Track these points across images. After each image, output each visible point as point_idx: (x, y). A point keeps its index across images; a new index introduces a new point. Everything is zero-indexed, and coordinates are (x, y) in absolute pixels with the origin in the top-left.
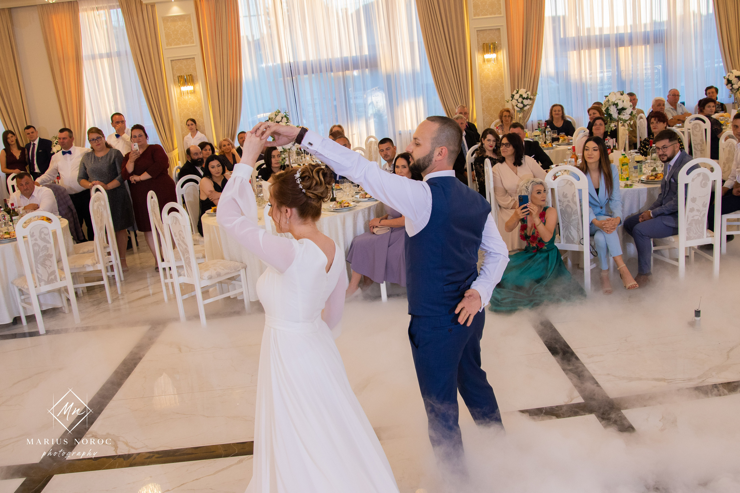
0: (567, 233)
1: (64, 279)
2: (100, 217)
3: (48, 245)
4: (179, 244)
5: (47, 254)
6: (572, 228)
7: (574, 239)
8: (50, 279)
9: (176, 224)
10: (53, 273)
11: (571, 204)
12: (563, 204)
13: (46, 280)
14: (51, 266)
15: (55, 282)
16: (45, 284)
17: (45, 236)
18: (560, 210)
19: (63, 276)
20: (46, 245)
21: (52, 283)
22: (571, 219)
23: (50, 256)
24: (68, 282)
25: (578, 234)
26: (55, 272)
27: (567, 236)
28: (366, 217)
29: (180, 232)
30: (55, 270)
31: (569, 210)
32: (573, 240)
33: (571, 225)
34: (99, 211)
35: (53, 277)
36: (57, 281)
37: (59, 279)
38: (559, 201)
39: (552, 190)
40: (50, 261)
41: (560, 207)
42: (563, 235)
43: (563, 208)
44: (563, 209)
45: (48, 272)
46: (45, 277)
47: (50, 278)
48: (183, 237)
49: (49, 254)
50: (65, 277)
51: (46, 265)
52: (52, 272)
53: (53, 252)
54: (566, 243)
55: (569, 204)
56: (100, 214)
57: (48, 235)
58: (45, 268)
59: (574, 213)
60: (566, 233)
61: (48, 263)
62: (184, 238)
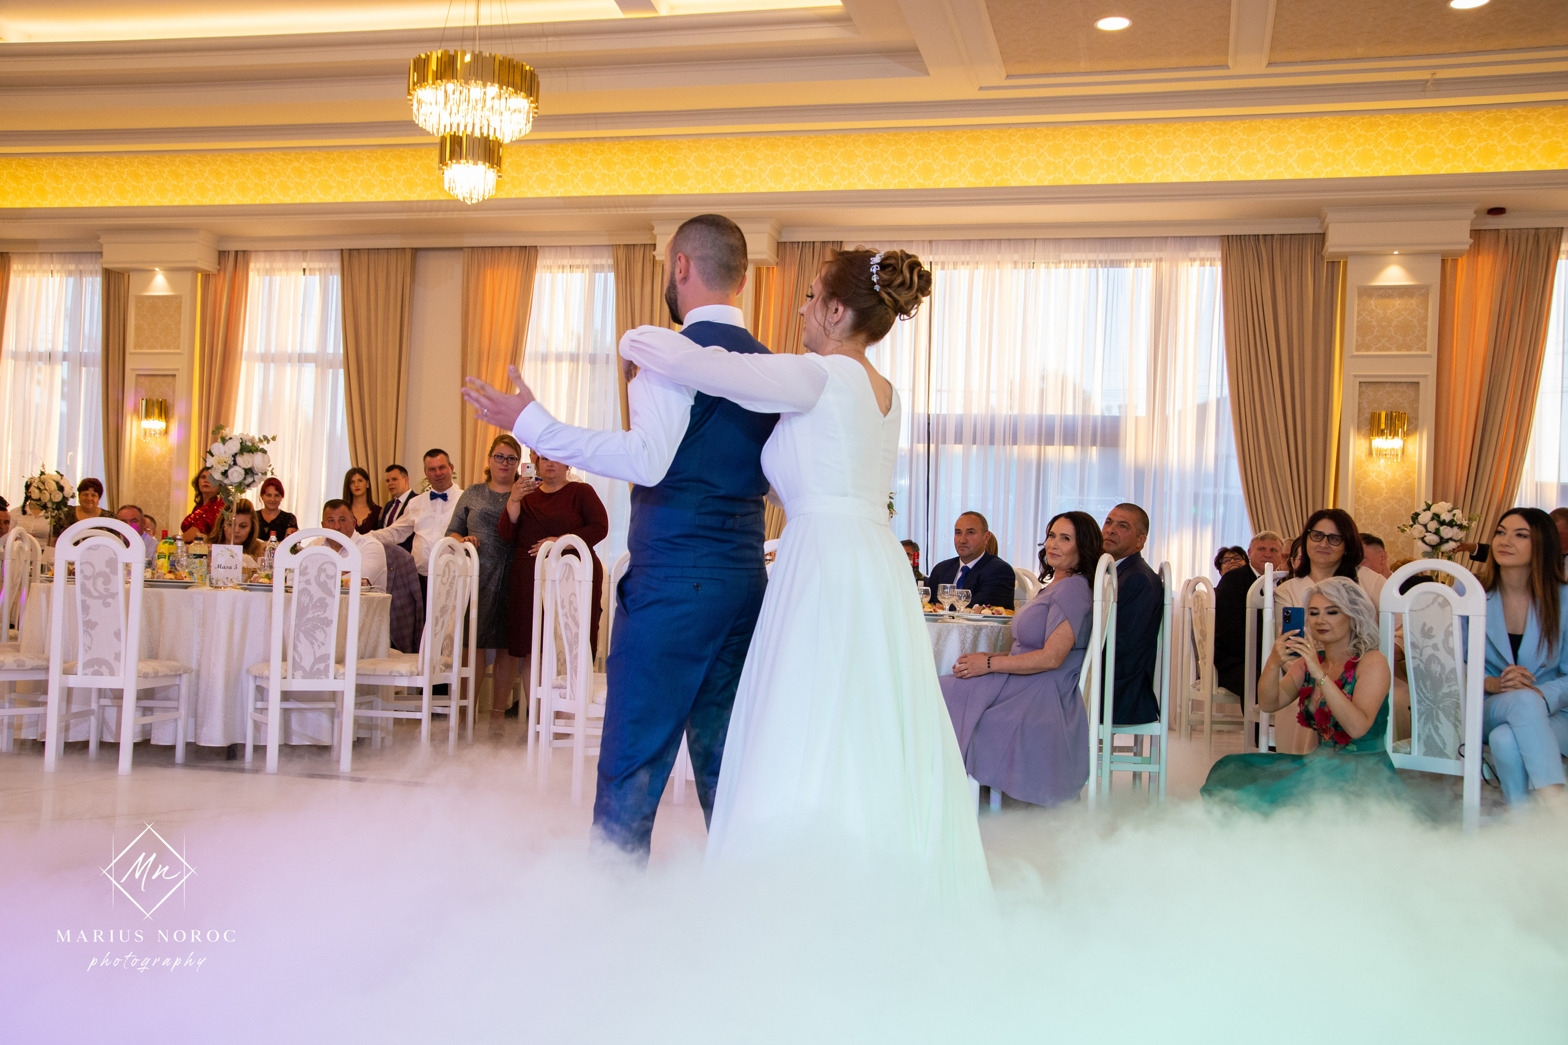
0: (1430, 729)
1: (342, 677)
2: (448, 585)
3: (328, 600)
4: (566, 624)
5: (323, 616)
6: (1442, 716)
7: (1444, 744)
8: (314, 670)
9: (567, 579)
10: (324, 658)
11: (1442, 654)
12: (1421, 655)
13: (308, 669)
14: (323, 644)
15: (323, 677)
16: (304, 677)
17: (328, 581)
18: (1415, 669)
19: (341, 671)
20: (325, 599)
21: (318, 678)
22: (1440, 694)
23: (328, 623)
24: (347, 686)
25: (1457, 731)
26: (329, 659)
27: (1428, 737)
28: (968, 645)
29: (573, 598)
30: (329, 655)
31: (1435, 668)
32: (1442, 746)
33: (1439, 707)
34: (449, 572)
35: (322, 666)
36: (327, 677)
37: (331, 674)
38: (1414, 646)
39: (1398, 617)
40: (325, 632)
41: (1413, 662)
42: (1419, 735)
43: (1420, 663)
44: (1422, 666)
45: (315, 656)
46: (307, 663)
47: (316, 667)
48: (574, 608)
49: (326, 618)
50: (344, 674)
51: (316, 640)
52: (322, 656)
53: (334, 614)
54: (1425, 754)
55: (1437, 654)
56: (450, 581)
57: (334, 580)
58: (312, 644)
59: (1447, 677)
60: (1427, 730)
61: (319, 635)
62: (576, 610)
